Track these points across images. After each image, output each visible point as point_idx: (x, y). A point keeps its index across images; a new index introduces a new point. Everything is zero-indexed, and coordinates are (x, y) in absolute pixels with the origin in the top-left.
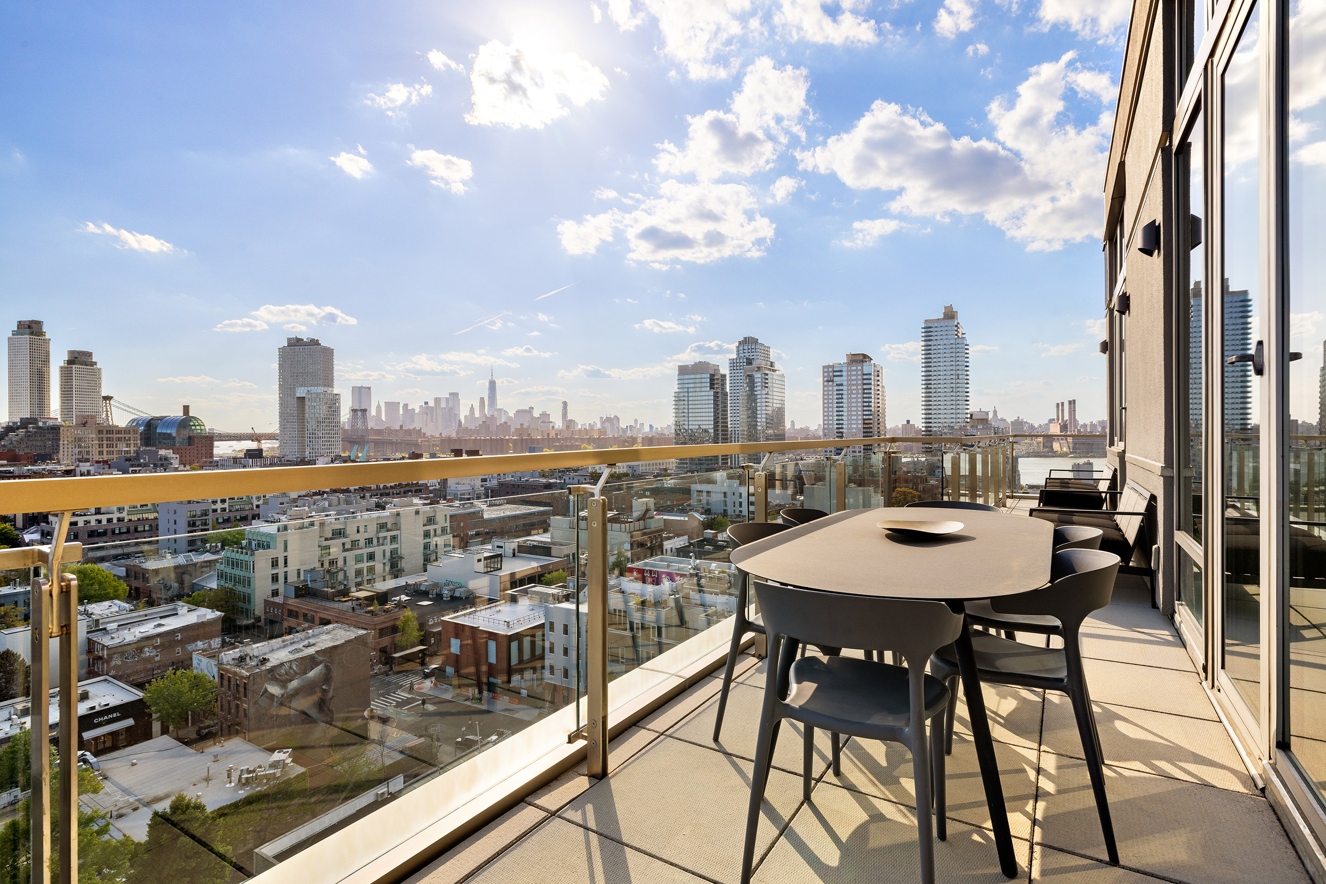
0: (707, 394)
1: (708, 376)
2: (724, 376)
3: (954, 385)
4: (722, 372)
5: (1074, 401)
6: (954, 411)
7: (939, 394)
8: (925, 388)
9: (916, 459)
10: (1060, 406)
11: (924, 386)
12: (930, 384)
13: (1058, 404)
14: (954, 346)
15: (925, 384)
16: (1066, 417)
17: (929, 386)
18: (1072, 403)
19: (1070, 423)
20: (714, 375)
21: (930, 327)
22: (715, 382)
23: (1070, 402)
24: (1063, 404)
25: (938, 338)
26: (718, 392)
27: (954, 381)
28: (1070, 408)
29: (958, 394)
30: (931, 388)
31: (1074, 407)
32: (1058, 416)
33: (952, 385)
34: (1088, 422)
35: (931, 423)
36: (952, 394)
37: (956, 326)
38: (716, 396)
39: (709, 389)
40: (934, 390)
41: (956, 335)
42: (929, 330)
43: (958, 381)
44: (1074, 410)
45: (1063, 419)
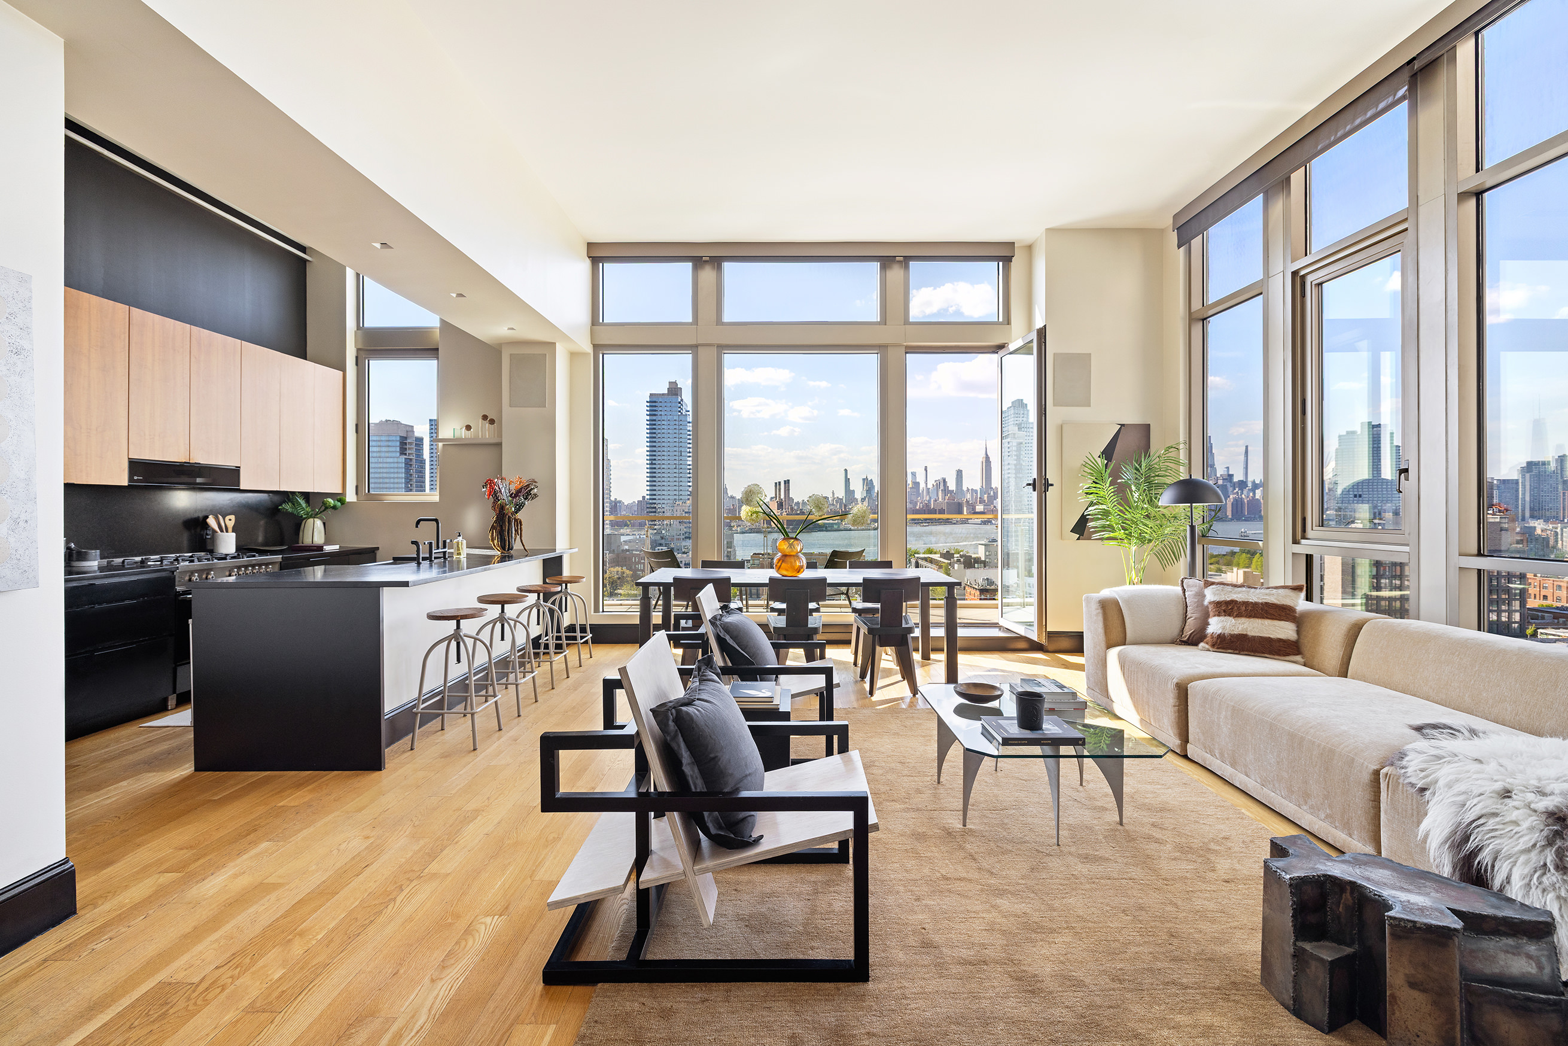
0: (396, 460)
1: (398, 439)
2: (420, 441)
3: (677, 462)
4: (418, 433)
5: (789, 480)
6: (677, 488)
7: (663, 470)
8: (650, 464)
9: (638, 537)
10: (777, 485)
11: (648, 462)
12: (655, 460)
13: (776, 483)
14: (677, 423)
15: (650, 460)
16: (782, 497)
17: (654, 462)
18: (787, 482)
19: (786, 501)
20: (406, 438)
21: (655, 402)
22: (408, 446)
23: (785, 481)
24: (780, 482)
25: (663, 413)
26: (411, 459)
27: (677, 458)
28: (785, 486)
29: (681, 471)
30: (655, 464)
31: (789, 486)
32: (776, 495)
33: (675, 462)
34: (800, 500)
35: (655, 499)
36: (675, 471)
37: (680, 403)
38: (408, 463)
39: (398, 454)
40: (659, 466)
41: (680, 412)
42: (654, 403)
43: (681, 458)
44: (789, 490)
45: (780, 497)
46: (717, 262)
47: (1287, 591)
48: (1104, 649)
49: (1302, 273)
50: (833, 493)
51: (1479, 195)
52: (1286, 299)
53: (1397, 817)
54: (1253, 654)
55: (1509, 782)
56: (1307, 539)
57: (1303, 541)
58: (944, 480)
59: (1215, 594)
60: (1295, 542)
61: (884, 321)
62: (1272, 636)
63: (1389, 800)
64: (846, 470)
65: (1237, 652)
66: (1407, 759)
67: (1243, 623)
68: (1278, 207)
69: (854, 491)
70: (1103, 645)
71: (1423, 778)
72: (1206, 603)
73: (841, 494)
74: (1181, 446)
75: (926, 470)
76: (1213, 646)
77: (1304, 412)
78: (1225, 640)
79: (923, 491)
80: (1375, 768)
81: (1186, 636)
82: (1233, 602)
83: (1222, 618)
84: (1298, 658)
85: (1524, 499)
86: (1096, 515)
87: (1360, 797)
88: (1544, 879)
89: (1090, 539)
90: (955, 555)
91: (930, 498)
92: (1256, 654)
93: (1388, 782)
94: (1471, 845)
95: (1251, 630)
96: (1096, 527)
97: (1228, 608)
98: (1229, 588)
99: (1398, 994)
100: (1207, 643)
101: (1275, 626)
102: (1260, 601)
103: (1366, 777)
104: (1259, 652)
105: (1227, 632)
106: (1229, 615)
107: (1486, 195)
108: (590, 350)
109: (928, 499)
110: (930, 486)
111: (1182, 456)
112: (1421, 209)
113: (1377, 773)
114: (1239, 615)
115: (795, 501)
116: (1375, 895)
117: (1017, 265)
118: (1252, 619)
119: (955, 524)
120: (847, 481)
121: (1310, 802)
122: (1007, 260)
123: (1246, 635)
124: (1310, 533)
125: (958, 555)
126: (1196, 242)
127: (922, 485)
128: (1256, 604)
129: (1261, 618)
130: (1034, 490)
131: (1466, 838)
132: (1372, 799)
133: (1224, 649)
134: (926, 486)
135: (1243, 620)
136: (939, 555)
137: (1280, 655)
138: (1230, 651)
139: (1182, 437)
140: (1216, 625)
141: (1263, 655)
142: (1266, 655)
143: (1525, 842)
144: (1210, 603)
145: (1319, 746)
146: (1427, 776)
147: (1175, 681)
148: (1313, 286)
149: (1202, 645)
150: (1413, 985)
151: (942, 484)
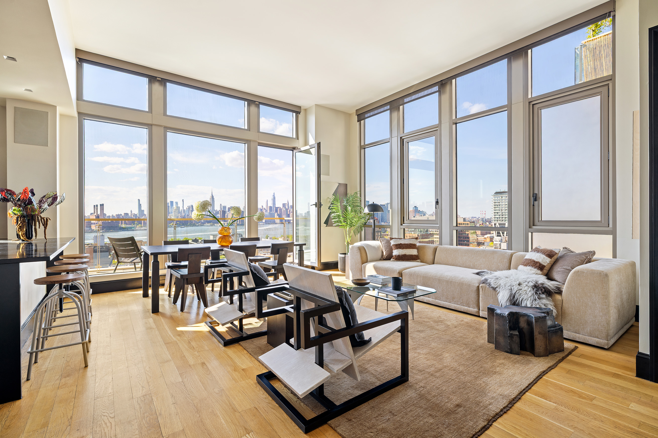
5: (103, 204)
10: (95, 207)
13: (94, 206)
16: (99, 213)
18: (102, 205)
19: (101, 215)
23: (101, 205)
24: (97, 206)
28: (101, 208)
31: (103, 207)
32: (95, 212)
34: (111, 215)
44: (103, 209)
45: (97, 213)
46: (163, 82)
47: (414, 239)
48: (361, 265)
49: (403, 138)
50: (131, 211)
51: (456, 124)
52: (398, 146)
53: (486, 298)
54: (407, 261)
55: (521, 280)
56: (405, 224)
57: (403, 224)
58: (192, 206)
59: (395, 242)
60: (401, 225)
61: (249, 129)
62: (413, 254)
63: (483, 293)
64: (139, 200)
65: (403, 260)
66: (488, 281)
67: (405, 251)
68: (395, 114)
69: (144, 210)
70: (360, 263)
71: (496, 285)
72: (391, 245)
73: (136, 211)
74: (358, 193)
75: (183, 201)
76: (396, 259)
77: (403, 183)
78: (400, 257)
79: (182, 211)
80: (478, 285)
81: (385, 257)
82: (401, 244)
83: (398, 250)
84: (419, 260)
85: (380, 216)
86: (335, 217)
87: (473, 295)
88: (536, 302)
89: (332, 226)
90: (199, 240)
91: (185, 214)
92: (409, 261)
93: (483, 288)
94: (515, 299)
95: (407, 253)
96: (335, 221)
97: (399, 246)
98: (399, 240)
99: (537, 337)
100: (394, 259)
101: (413, 251)
102: (409, 243)
103: (475, 289)
104: (409, 260)
105: (400, 254)
106: (400, 249)
107: (457, 124)
108: (76, 115)
109: (184, 214)
110: (185, 208)
111: (358, 195)
112: (442, 124)
113: (478, 287)
114: (403, 248)
115: (107, 215)
116: (523, 314)
117: (301, 116)
118: (407, 249)
119: (197, 226)
120: (140, 205)
121: (455, 300)
122: (298, 113)
123: (405, 255)
124: (405, 222)
125: (201, 240)
126: (362, 122)
127: (181, 208)
128: (408, 244)
129: (409, 249)
130: (316, 207)
131: (514, 297)
132: (477, 294)
133: (399, 260)
134: (183, 209)
135: (404, 250)
136: (191, 241)
137: (415, 260)
138: (401, 260)
139: (358, 190)
140: (396, 252)
141: (410, 261)
142: (411, 261)
143: (530, 294)
144: (393, 245)
145: (458, 283)
146: (497, 284)
147: (398, 271)
148: (406, 143)
149: (392, 259)
150: (540, 333)
151: (191, 208)
